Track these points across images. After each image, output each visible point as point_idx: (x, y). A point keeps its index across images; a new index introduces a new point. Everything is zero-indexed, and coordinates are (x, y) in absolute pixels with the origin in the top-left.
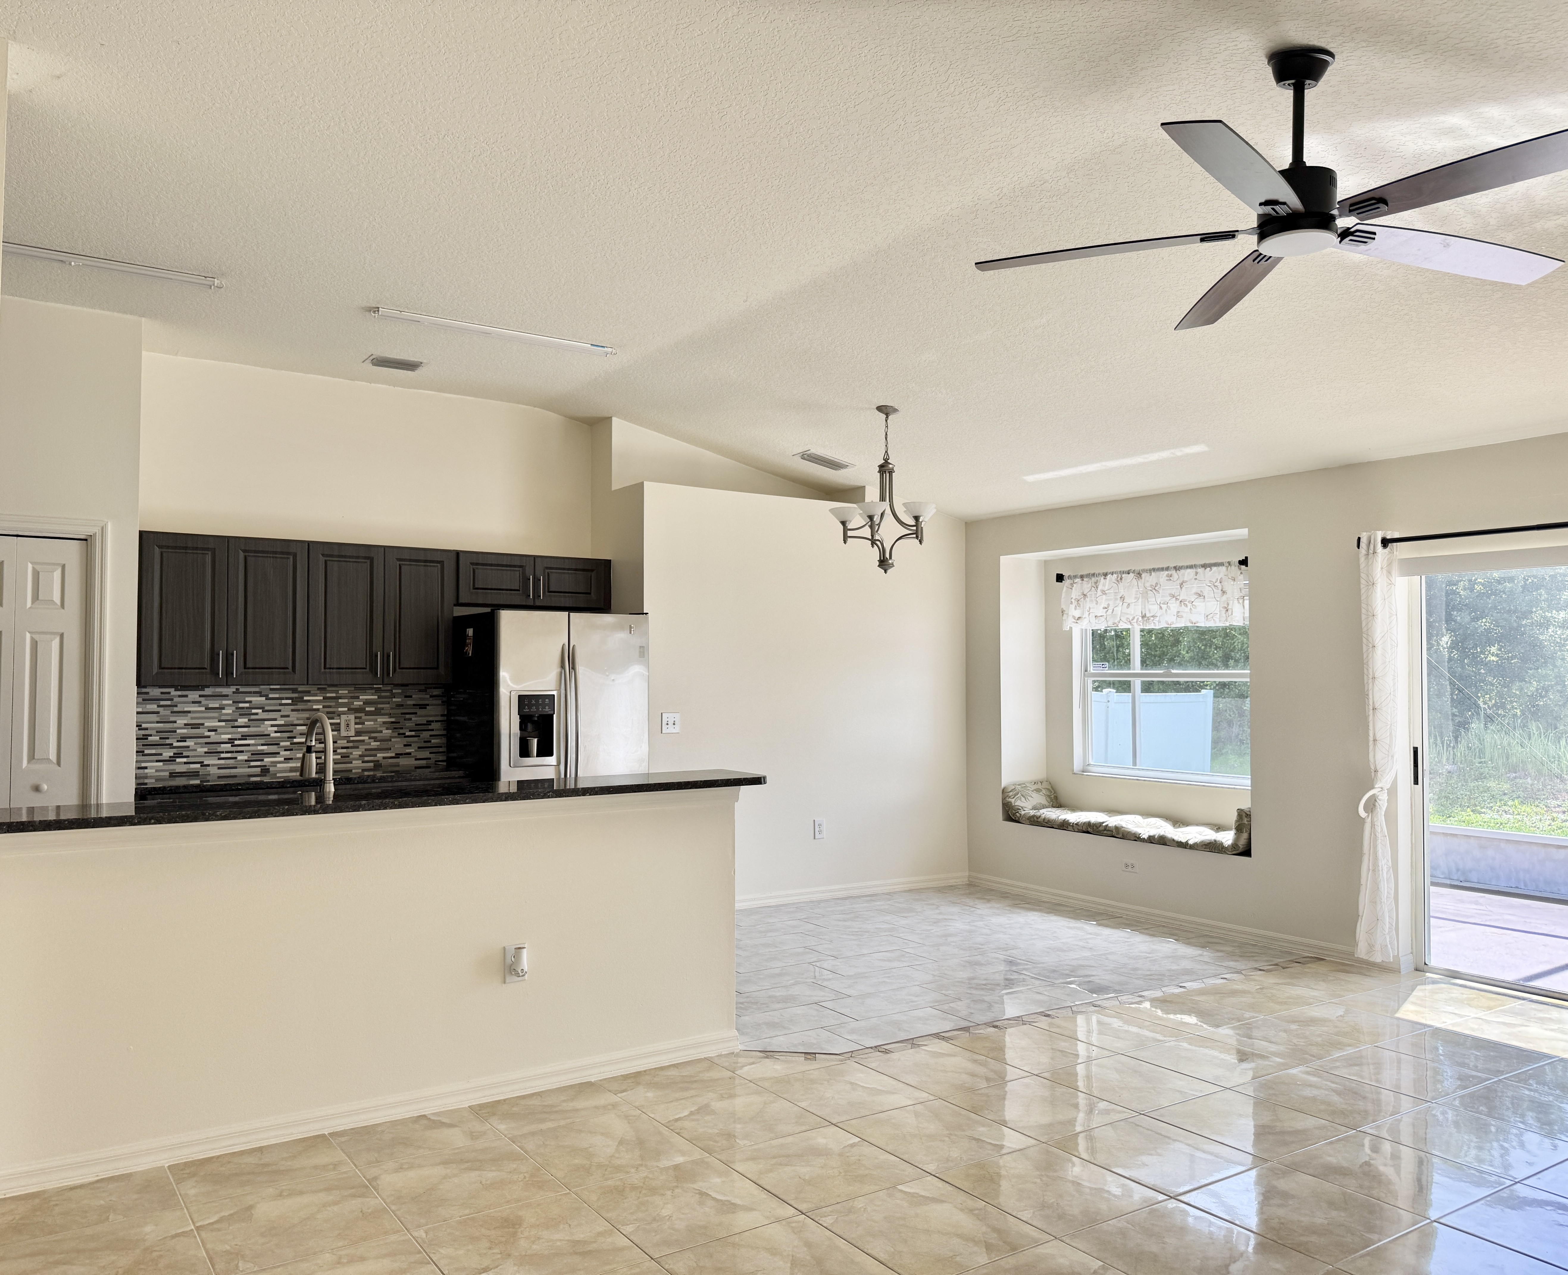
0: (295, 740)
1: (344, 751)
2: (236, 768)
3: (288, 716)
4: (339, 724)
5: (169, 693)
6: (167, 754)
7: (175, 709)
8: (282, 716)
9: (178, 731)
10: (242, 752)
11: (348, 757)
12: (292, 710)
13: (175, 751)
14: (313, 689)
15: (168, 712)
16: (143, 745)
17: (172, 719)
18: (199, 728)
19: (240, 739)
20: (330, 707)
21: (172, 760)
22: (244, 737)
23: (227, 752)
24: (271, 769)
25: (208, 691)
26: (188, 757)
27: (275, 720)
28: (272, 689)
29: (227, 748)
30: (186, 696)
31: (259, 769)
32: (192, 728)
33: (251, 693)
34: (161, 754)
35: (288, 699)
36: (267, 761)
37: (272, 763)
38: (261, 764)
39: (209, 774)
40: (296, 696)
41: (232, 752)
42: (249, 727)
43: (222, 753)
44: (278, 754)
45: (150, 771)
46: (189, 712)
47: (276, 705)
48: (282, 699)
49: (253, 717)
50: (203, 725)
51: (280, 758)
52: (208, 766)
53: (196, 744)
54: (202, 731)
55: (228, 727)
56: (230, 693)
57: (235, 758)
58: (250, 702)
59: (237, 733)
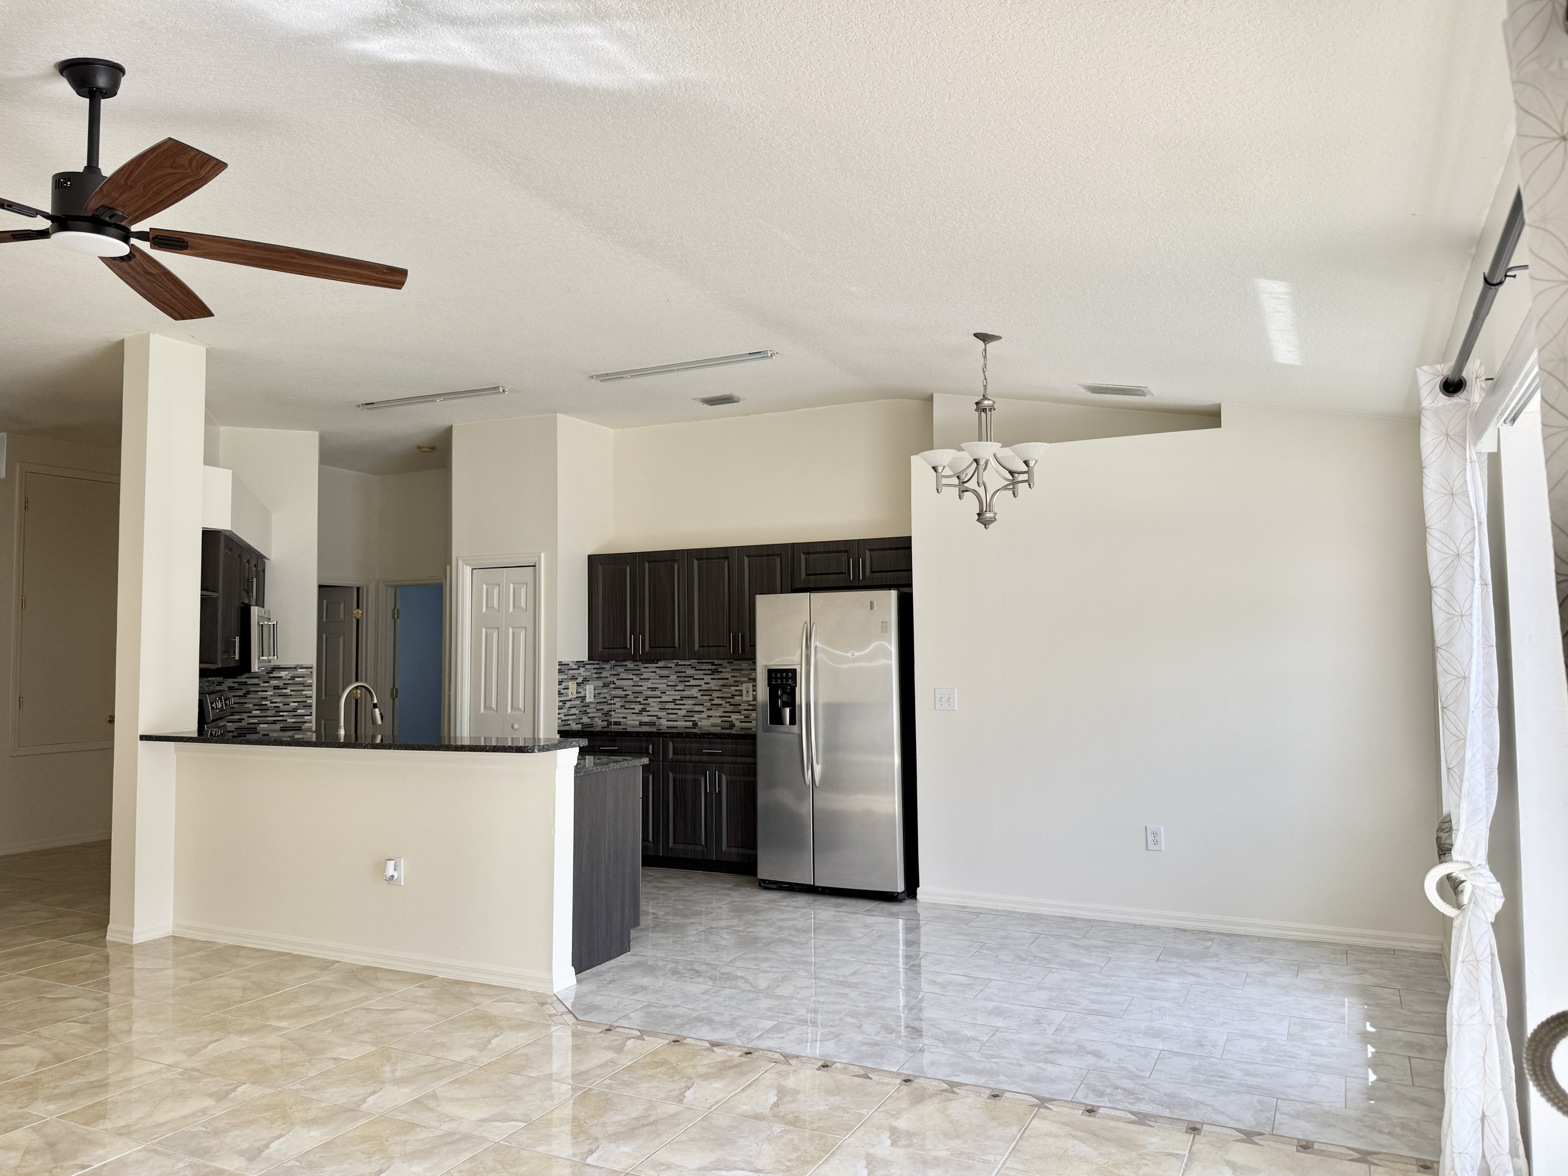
0: (714, 702)
1: (746, 712)
2: (677, 721)
3: (709, 683)
4: (742, 690)
5: (638, 665)
6: (638, 708)
7: (642, 677)
8: (705, 683)
9: (644, 693)
10: (681, 709)
11: (749, 717)
12: (712, 679)
13: (642, 706)
14: (725, 663)
15: (638, 679)
16: (625, 702)
17: (640, 684)
18: (655, 691)
19: (679, 700)
20: (738, 676)
21: (640, 713)
22: (682, 698)
23: (672, 709)
24: (699, 723)
25: (661, 664)
26: (649, 711)
27: (701, 686)
28: (698, 663)
29: (672, 706)
30: (647, 668)
31: (691, 723)
32: (651, 691)
33: (685, 665)
34: (634, 709)
35: (708, 670)
36: (696, 717)
37: (699, 718)
38: (692, 719)
39: (661, 725)
40: (714, 667)
41: (674, 709)
42: (684, 691)
43: (669, 709)
44: (703, 712)
45: (629, 721)
46: (650, 679)
47: (700, 674)
48: (704, 670)
49: (687, 683)
50: (658, 688)
51: (704, 715)
52: (661, 718)
53: (654, 702)
54: (657, 693)
55: (672, 691)
56: (673, 665)
57: (677, 714)
58: (685, 672)
59: (678, 695)
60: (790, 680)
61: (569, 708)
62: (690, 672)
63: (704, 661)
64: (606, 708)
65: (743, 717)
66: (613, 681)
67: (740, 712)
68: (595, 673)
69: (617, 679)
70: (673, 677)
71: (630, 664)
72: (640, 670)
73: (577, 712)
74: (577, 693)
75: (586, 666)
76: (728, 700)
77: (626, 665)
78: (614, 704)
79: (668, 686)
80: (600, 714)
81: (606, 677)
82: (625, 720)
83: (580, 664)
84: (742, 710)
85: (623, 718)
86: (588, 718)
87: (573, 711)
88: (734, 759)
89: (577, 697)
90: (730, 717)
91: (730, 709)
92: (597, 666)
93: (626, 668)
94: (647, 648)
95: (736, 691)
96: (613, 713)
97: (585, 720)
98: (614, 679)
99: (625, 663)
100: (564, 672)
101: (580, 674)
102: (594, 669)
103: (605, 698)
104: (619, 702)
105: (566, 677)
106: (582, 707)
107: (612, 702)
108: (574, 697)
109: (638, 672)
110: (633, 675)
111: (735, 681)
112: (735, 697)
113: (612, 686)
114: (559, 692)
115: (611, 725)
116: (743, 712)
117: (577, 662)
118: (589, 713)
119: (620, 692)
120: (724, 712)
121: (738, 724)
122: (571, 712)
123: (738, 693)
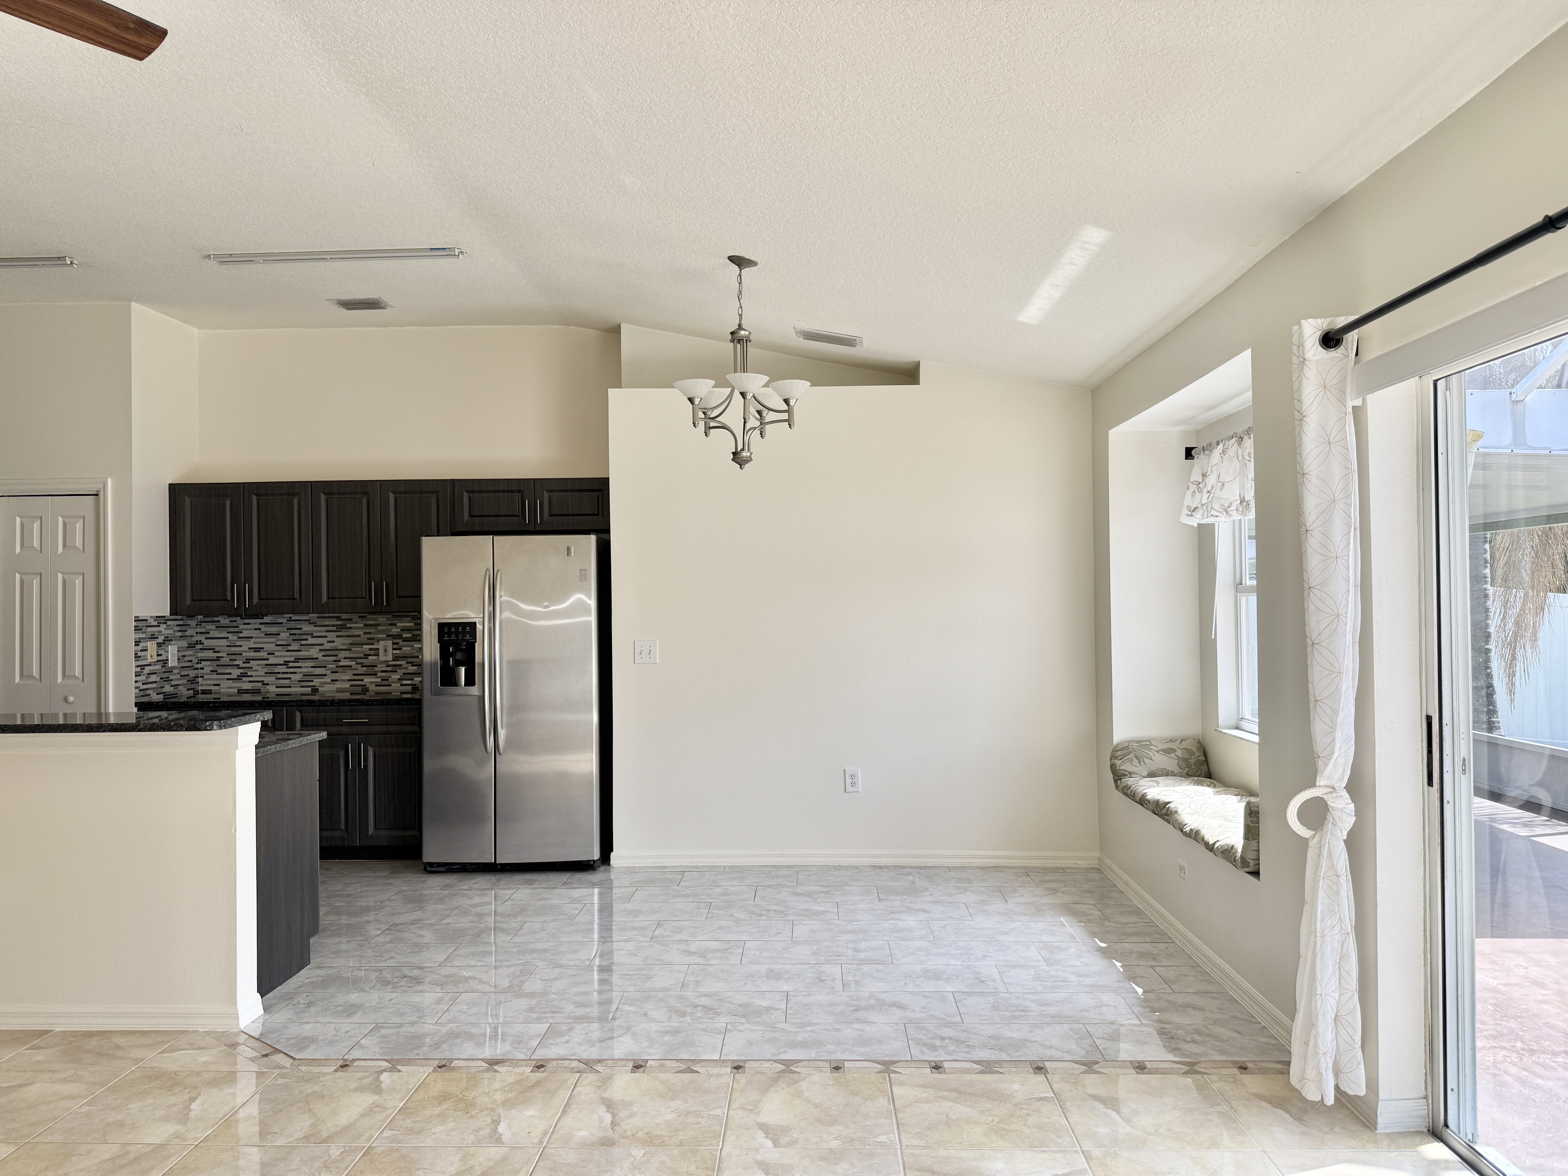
0: (340, 664)
1: (384, 674)
2: (290, 687)
3: (333, 642)
4: (378, 649)
5: (236, 621)
6: (236, 672)
7: (241, 635)
8: (328, 642)
9: (244, 654)
10: (295, 673)
11: (388, 680)
12: (337, 636)
13: (241, 671)
14: (355, 617)
15: (236, 638)
16: (217, 666)
17: (238, 643)
18: (260, 651)
19: (293, 662)
20: (370, 633)
21: (239, 678)
22: (297, 660)
23: (283, 673)
24: (320, 689)
25: (267, 619)
26: (252, 676)
27: (322, 645)
28: (318, 618)
29: (283, 669)
30: (249, 624)
31: (310, 689)
32: (254, 651)
33: (301, 620)
34: (230, 674)
35: (332, 626)
36: (316, 682)
37: (321, 683)
38: (311, 684)
39: (269, 692)
40: (340, 623)
41: (287, 673)
42: (301, 651)
43: (279, 673)
44: (326, 675)
45: (223, 688)
46: (252, 638)
47: (322, 631)
48: (328, 626)
49: (303, 642)
50: (263, 648)
51: (327, 679)
52: (268, 684)
53: (258, 665)
54: (263, 654)
55: (284, 651)
56: (284, 621)
57: (290, 678)
58: (301, 629)
59: (291, 656)
60: (468, 636)
61: (148, 674)
62: (306, 628)
63: (327, 615)
64: (192, 673)
65: (379, 680)
66: (201, 641)
67: (376, 674)
68: (179, 631)
69: (206, 638)
70: (285, 635)
71: (224, 621)
72: (238, 627)
73: (158, 679)
74: (158, 655)
75: (169, 623)
76: (359, 661)
77: (219, 621)
78: (202, 669)
79: (276, 645)
80: (185, 681)
81: (192, 636)
82: (217, 688)
83: (160, 620)
84: (379, 672)
85: (215, 685)
86: (171, 686)
87: (153, 678)
88: (384, 728)
89: (158, 661)
90: (362, 680)
91: (362, 670)
92: (181, 623)
93: (218, 624)
94: (256, 600)
95: (370, 649)
96: (200, 679)
97: (168, 689)
98: (202, 638)
99: (216, 619)
100: (141, 629)
101: (161, 632)
102: (178, 625)
103: (191, 661)
104: (209, 666)
105: (144, 636)
106: (164, 672)
107: (199, 666)
108: (153, 660)
109: (236, 630)
110: (228, 633)
111: (368, 639)
112: (370, 657)
113: (200, 646)
114: (136, 654)
115: (198, 694)
116: (379, 674)
117: (157, 617)
118: (172, 680)
119: (209, 654)
120: (354, 675)
121: (372, 688)
122: (150, 680)
123: (373, 652)
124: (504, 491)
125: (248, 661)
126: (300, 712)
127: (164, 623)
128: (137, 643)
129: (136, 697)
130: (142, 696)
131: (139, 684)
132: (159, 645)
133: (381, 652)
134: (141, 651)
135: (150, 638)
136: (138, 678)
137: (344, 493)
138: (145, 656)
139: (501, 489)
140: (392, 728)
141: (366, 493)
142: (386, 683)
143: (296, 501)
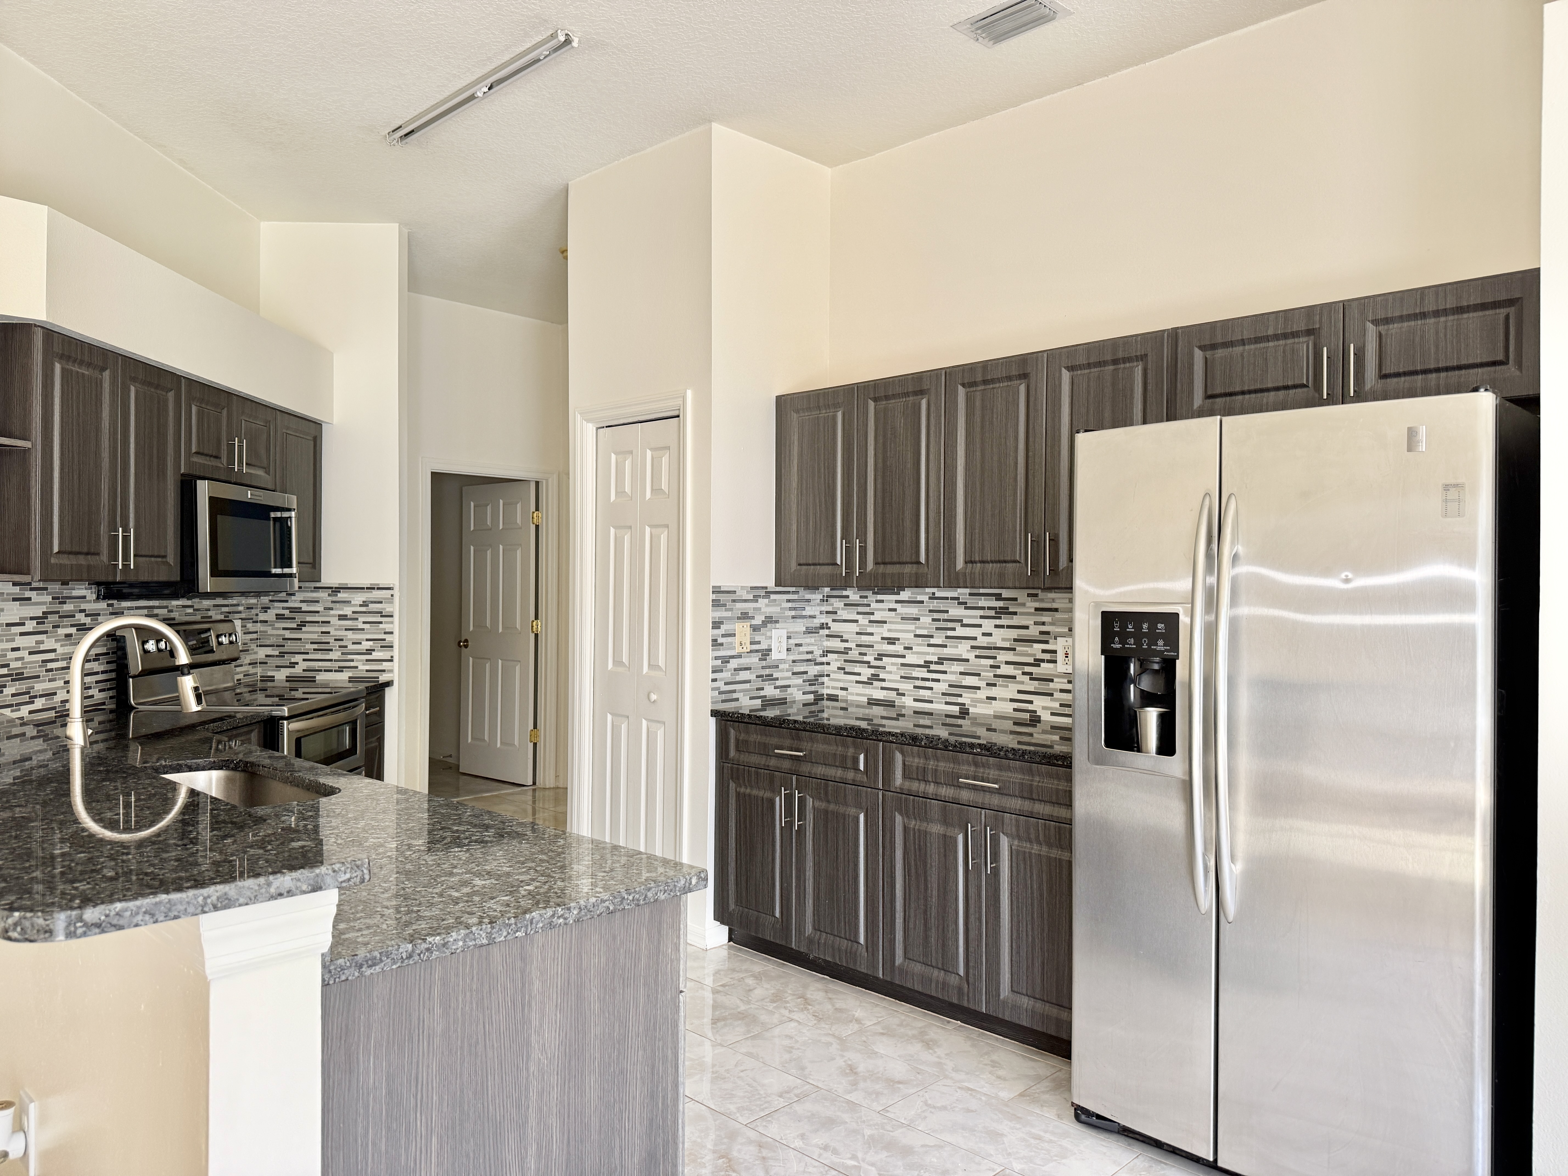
0: (999, 672)
1: (1065, 696)
2: (931, 702)
3: (990, 635)
4: (1055, 652)
5: (867, 597)
6: (866, 673)
7: (872, 618)
8: (984, 634)
9: (876, 646)
10: (938, 681)
11: (1070, 706)
12: (996, 626)
13: (872, 671)
14: (1021, 595)
15: (866, 622)
16: (845, 661)
17: (869, 630)
18: (895, 644)
19: (936, 663)
20: (1043, 624)
21: (870, 682)
22: (941, 661)
23: (923, 679)
24: (971, 710)
25: (905, 595)
26: (884, 680)
27: (975, 639)
28: (970, 594)
29: (922, 673)
30: (882, 601)
31: (957, 708)
32: (888, 643)
33: (947, 598)
34: (859, 674)
35: (989, 608)
36: (966, 698)
37: (973, 700)
38: (960, 700)
39: (904, 707)
40: (1000, 604)
41: (927, 680)
42: (945, 646)
43: (917, 679)
44: (979, 688)
45: (852, 694)
46: (885, 622)
47: (975, 617)
48: (983, 608)
49: (950, 633)
50: (898, 639)
51: (982, 695)
52: (904, 695)
53: (893, 664)
54: (898, 648)
55: (924, 645)
56: (925, 598)
57: (931, 689)
58: (947, 612)
59: (933, 654)
60: (1161, 642)
61: (735, 670)
62: (956, 611)
63: (982, 591)
64: (813, 670)
65: (1057, 705)
66: (827, 624)
67: (1051, 695)
68: (790, 609)
69: (834, 621)
70: (926, 620)
71: (853, 595)
72: (869, 605)
73: (753, 677)
74: (752, 643)
75: (773, 597)
76: (1027, 669)
77: (848, 597)
78: (828, 664)
79: (916, 636)
80: (800, 681)
81: (814, 617)
82: (844, 693)
83: (760, 593)
84: (1056, 690)
85: (842, 689)
86: (776, 688)
87: (744, 675)
88: (1027, 805)
89: (751, 651)
90: (1031, 702)
91: (1032, 686)
92: (795, 597)
93: (847, 601)
94: (870, 565)
95: (1044, 651)
96: (825, 679)
97: (770, 691)
98: (828, 619)
99: (845, 593)
100: (725, 605)
101: (760, 609)
102: (789, 601)
103: (812, 652)
104: (836, 660)
105: (729, 614)
106: (763, 668)
107: (824, 660)
108: (745, 650)
109: (867, 609)
110: (858, 613)
111: (1042, 633)
112: (1042, 664)
113: (826, 632)
114: (714, 641)
115: (823, 699)
116: (1057, 695)
117: (752, 588)
118: (777, 679)
119: (836, 644)
120: (1019, 692)
121: (1045, 716)
122: (738, 679)
123: (1047, 656)
124: (1276, 337)
125: (880, 657)
126: (902, 753)
127: (764, 597)
128: (716, 625)
129: (712, 703)
130: (723, 701)
131: (720, 684)
132: (755, 629)
133: (1060, 657)
134: (723, 636)
135: (739, 618)
136: (716, 676)
137: (993, 381)
138: (731, 643)
139: (1270, 332)
140: (1040, 808)
141: (1024, 376)
142: (1067, 711)
143: (924, 403)
